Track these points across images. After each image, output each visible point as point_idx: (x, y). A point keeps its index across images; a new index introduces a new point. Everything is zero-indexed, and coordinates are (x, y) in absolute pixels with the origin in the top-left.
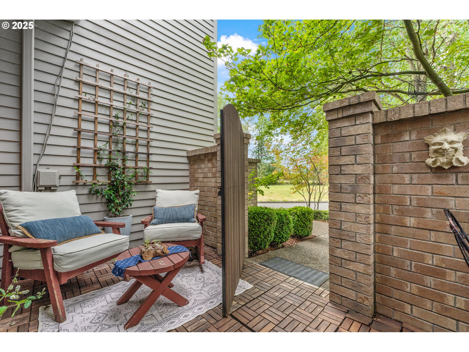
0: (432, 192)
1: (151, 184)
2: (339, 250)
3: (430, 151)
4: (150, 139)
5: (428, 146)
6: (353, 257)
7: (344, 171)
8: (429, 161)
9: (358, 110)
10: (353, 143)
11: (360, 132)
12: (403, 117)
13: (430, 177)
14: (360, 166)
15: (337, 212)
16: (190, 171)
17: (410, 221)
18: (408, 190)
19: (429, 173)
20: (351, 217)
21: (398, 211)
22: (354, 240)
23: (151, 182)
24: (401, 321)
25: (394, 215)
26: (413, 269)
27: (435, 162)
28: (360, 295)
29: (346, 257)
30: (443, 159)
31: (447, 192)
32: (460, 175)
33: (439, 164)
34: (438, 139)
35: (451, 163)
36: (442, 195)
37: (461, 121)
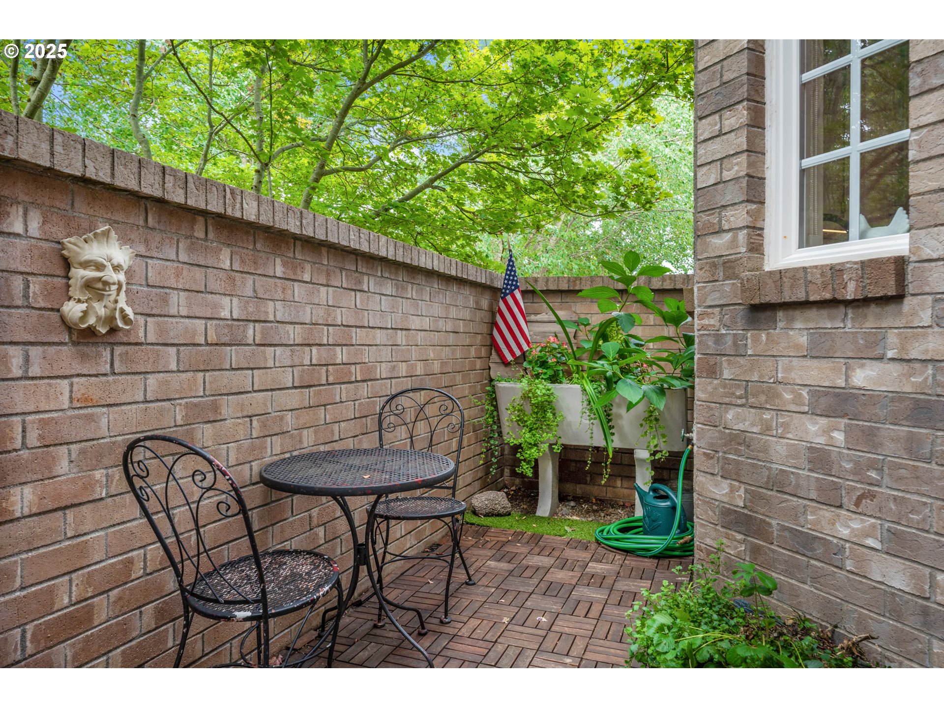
0: (71, 397)
3: (71, 282)
5: (67, 264)
8: (73, 309)
12: (23, 156)
13: (66, 356)
17: (23, 498)
18: (19, 397)
19: (65, 344)
30: (100, 309)
31: (96, 395)
32: (118, 350)
33: (92, 321)
34: (95, 251)
35: (111, 319)
36: (88, 403)
37: (119, 217)
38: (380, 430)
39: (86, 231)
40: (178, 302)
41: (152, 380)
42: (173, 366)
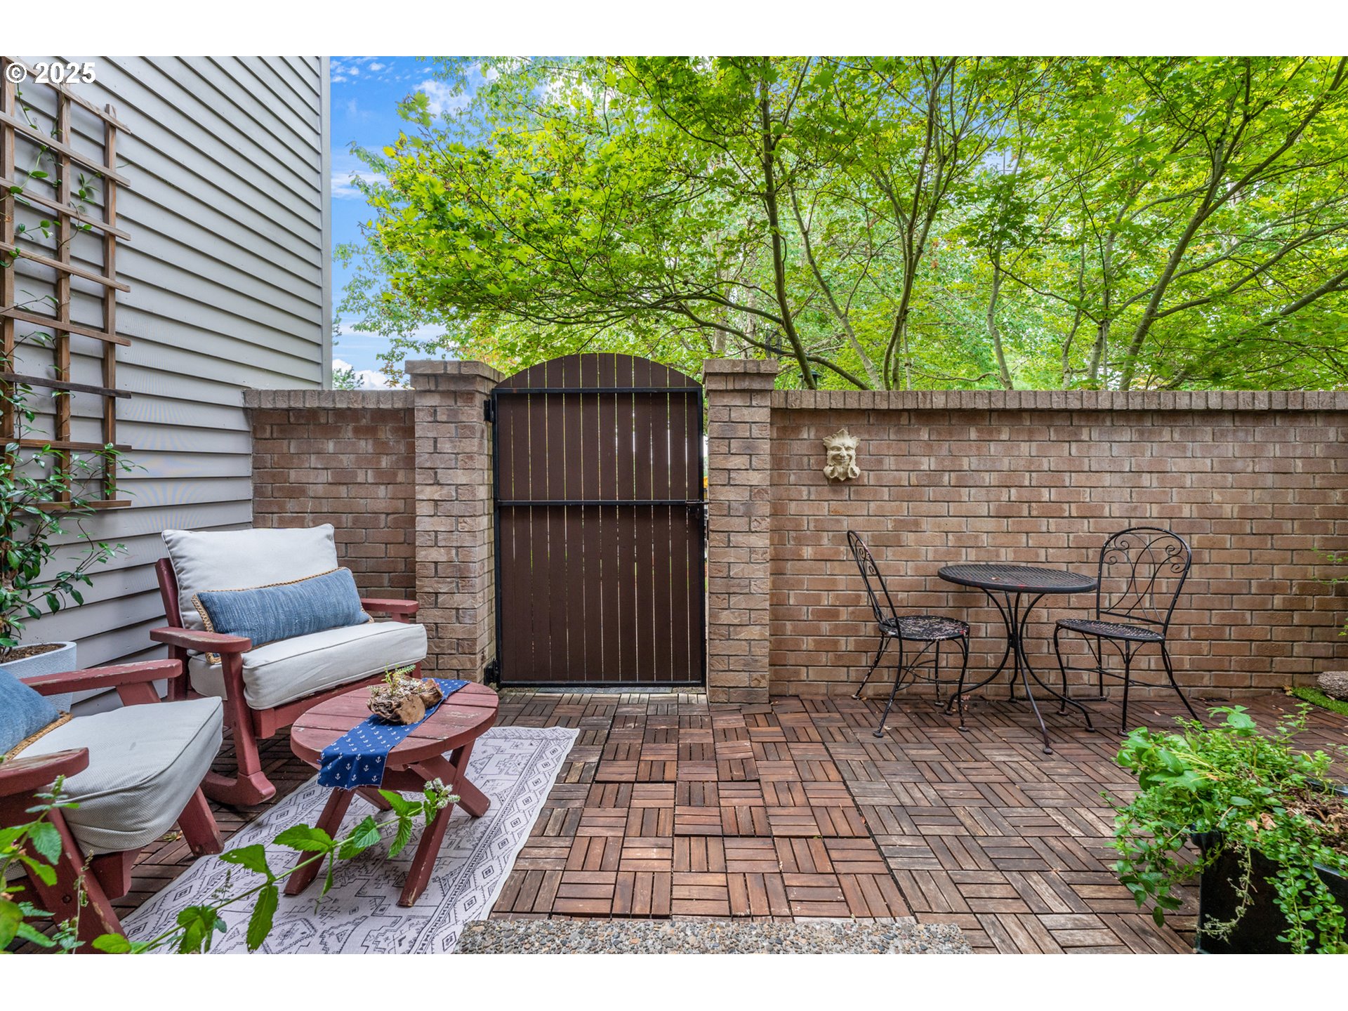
0: (829, 510)
1: (127, 508)
2: (726, 612)
3: (828, 457)
4: (118, 333)
5: (826, 449)
6: (745, 619)
7: (734, 479)
8: (828, 470)
9: (756, 385)
10: (747, 434)
11: (758, 420)
12: (804, 406)
13: (826, 491)
14: (756, 472)
15: (722, 550)
16: (255, 460)
17: (808, 552)
18: (807, 509)
19: (826, 486)
20: (744, 553)
21: (795, 539)
22: (746, 591)
23: (129, 503)
24: (797, 693)
25: (790, 545)
26: (810, 618)
27: (833, 472)
28: (755, 675)
29: (736, 621)
30: (840, 469)
31: (841, 510)
32: (853, 489)
33: (836, 475)
34: (837, 442)
35: (846, 473)
36: (837, 513)
37: (854, 422)
38: (1101, 563)
39: (833, 432)
40: (889, 463)
41: (872, 504)
42: (886, 498)
